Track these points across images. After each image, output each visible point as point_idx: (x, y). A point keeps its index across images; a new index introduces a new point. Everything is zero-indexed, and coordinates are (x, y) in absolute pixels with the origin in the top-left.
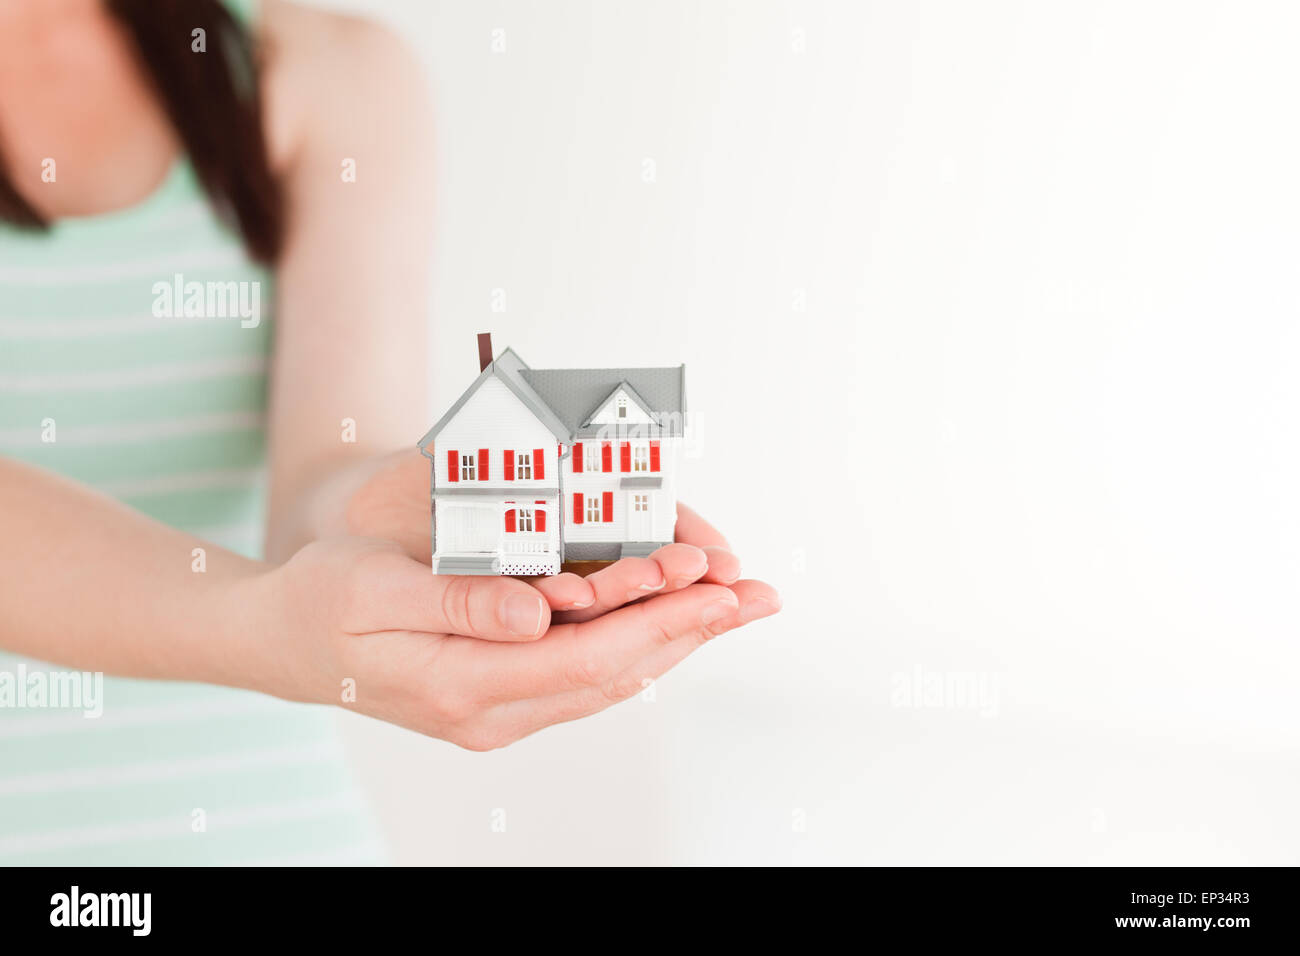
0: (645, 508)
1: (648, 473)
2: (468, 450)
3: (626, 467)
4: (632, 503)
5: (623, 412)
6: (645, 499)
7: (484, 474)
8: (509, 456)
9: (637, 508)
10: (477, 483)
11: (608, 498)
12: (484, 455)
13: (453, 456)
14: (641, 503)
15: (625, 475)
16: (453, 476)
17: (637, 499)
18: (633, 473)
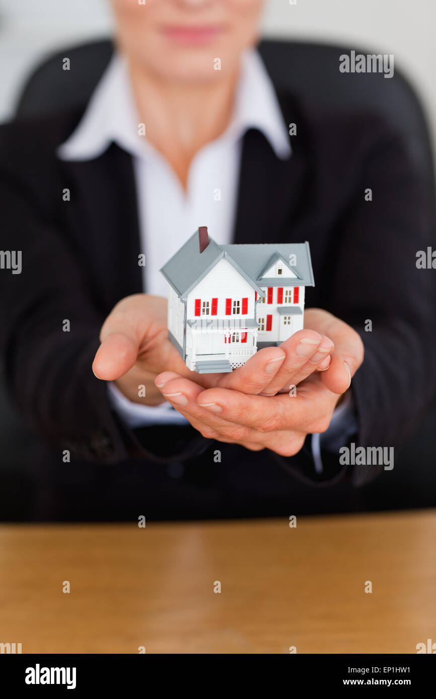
0: (289, 323)
1: (292, 304)
2: (207, 298)
3: (280, 301)
4: (283, 320)
5: (280, 271)
6: (289, 318)
7: (214, 312)
8: (229, 301)
9: (285, 323)
10: (210, 317)
11: (270, 318)
12: (215, 301)
13: (198, 302)
14: (287, 321)
15: (280, 305)
16: (197, 313)
17: (285, 318)
18: (284, 304)
